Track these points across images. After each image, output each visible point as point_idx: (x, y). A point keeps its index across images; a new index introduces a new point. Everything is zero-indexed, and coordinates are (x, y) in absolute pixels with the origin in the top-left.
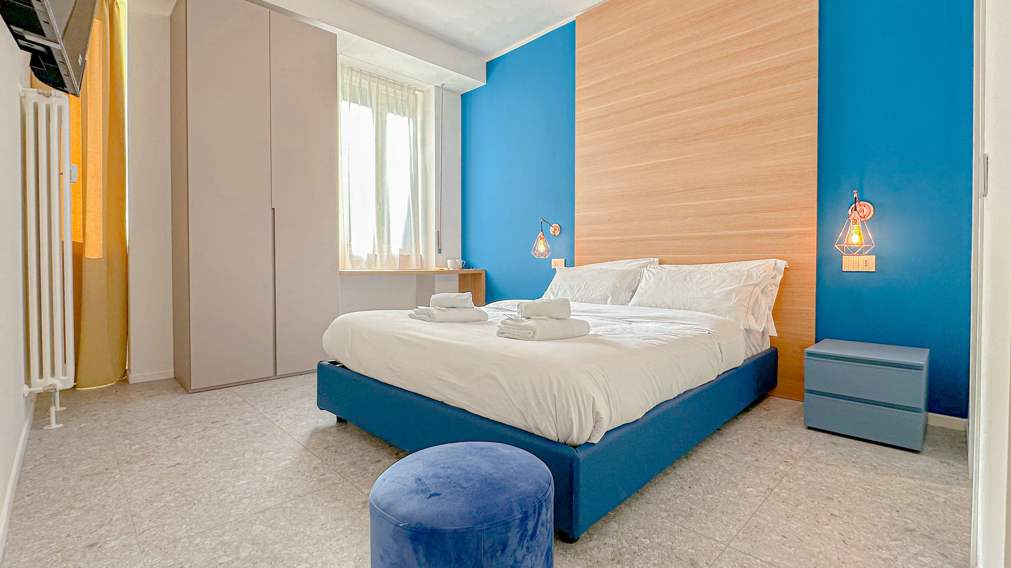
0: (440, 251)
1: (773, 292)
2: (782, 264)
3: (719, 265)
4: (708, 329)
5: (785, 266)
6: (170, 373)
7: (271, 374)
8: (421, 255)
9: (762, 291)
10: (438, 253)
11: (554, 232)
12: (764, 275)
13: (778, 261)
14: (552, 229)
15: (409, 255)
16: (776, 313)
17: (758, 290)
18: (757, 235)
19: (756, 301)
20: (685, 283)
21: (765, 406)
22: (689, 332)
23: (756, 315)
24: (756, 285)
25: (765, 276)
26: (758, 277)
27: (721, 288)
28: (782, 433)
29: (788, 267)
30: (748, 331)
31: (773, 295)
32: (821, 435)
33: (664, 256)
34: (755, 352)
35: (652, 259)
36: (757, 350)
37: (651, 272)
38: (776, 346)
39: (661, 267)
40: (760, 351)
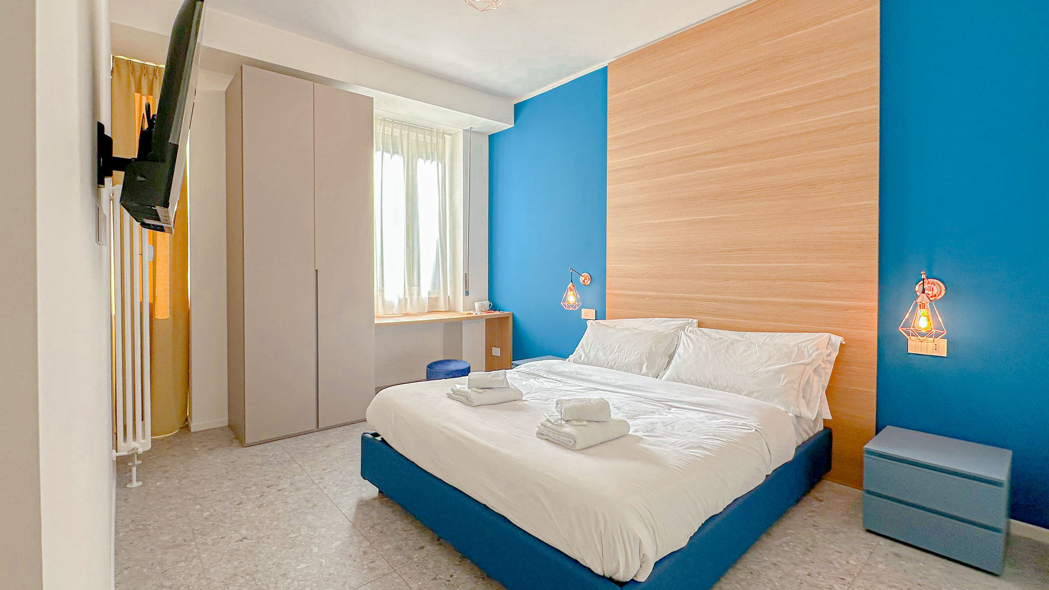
0: (467, 293)
1: (827, 370)
2: (838, 340)
3: (765, 336)
4: (754, 425)
5: (841, 342)
6: (224, 421)
7: (314, 427)
8: (449, 296)
9: (815, 370)
10: (466, 295)
11: (584, 282)
12: (817, 353)
13: (833, 336)
14: (582, 279)
15: (437, 298)
16: (830, 392)
17: (810, 370)
18: (809, 306)
19: (808, 382)
20: (727, 356)
21: (817, 495)
23: (808, 398)
24: (807, 364)
25: (818, 354)
26: (810, 355)
27: (769, 366)
28: (837, 536)
29: (844, 343)
30: (798, 417)
31: (826, 373)
33: (704, 318)
34: (806, 437)
35: (690, 320)
36: (808, 434)
37: (690, 338)
38: (830, 426)
39: (701, 331)
40: (812, 435)
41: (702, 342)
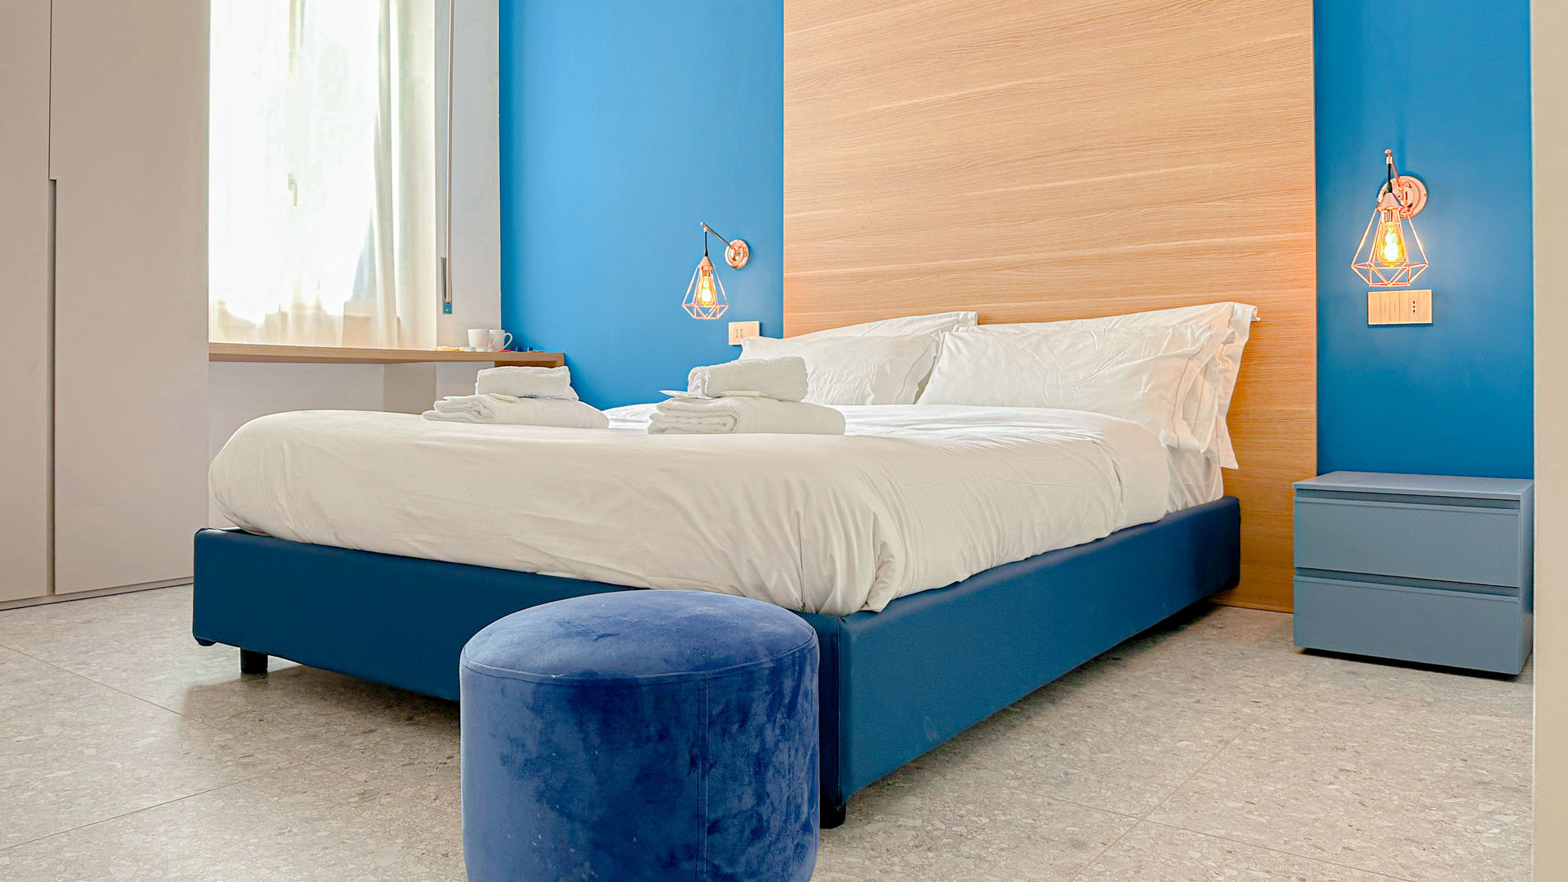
0: (447, 308)
1: (1227, 374)
2: (1246, 313)
3: (1112, 320)
4: (1090, 434)
5: (1253, 317)
8: (398, 319)
9: (1206, 371)
10: (445, 312)
11: (734, 259)
12: (1209, 334)
13: (1238, 306)
14: (729, 253)
15: (367, 319)
16: (1236, 420)
17: (1196, 366)
18: (1192, 252)
19: (1192, 391)
20: (1037, 358)
22: (1052, 436)
23: (1193, 421)
24: (1192, 357)
25: (1211, 336)
26: (1195, 340)
27: (1118, 363)
29: (1259, 319)
30: (1175, 451)
31: (1227, 380)
32: (1327, 661)
33: (988, 307)
34: (1192, 504)
35: (962, 314)
36: (1195, 498)
37: (961, 339)
38: (1237, 493)
39: (981, 329)
40: (1202, 502)
41: (986, 341)
